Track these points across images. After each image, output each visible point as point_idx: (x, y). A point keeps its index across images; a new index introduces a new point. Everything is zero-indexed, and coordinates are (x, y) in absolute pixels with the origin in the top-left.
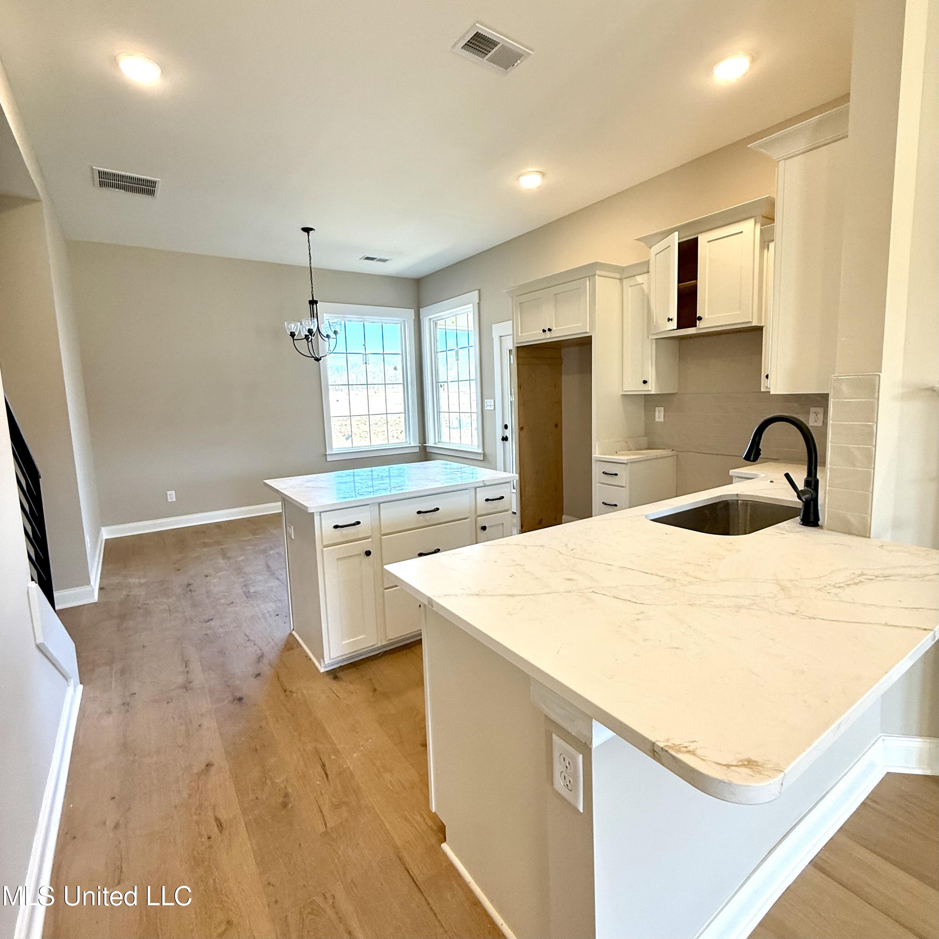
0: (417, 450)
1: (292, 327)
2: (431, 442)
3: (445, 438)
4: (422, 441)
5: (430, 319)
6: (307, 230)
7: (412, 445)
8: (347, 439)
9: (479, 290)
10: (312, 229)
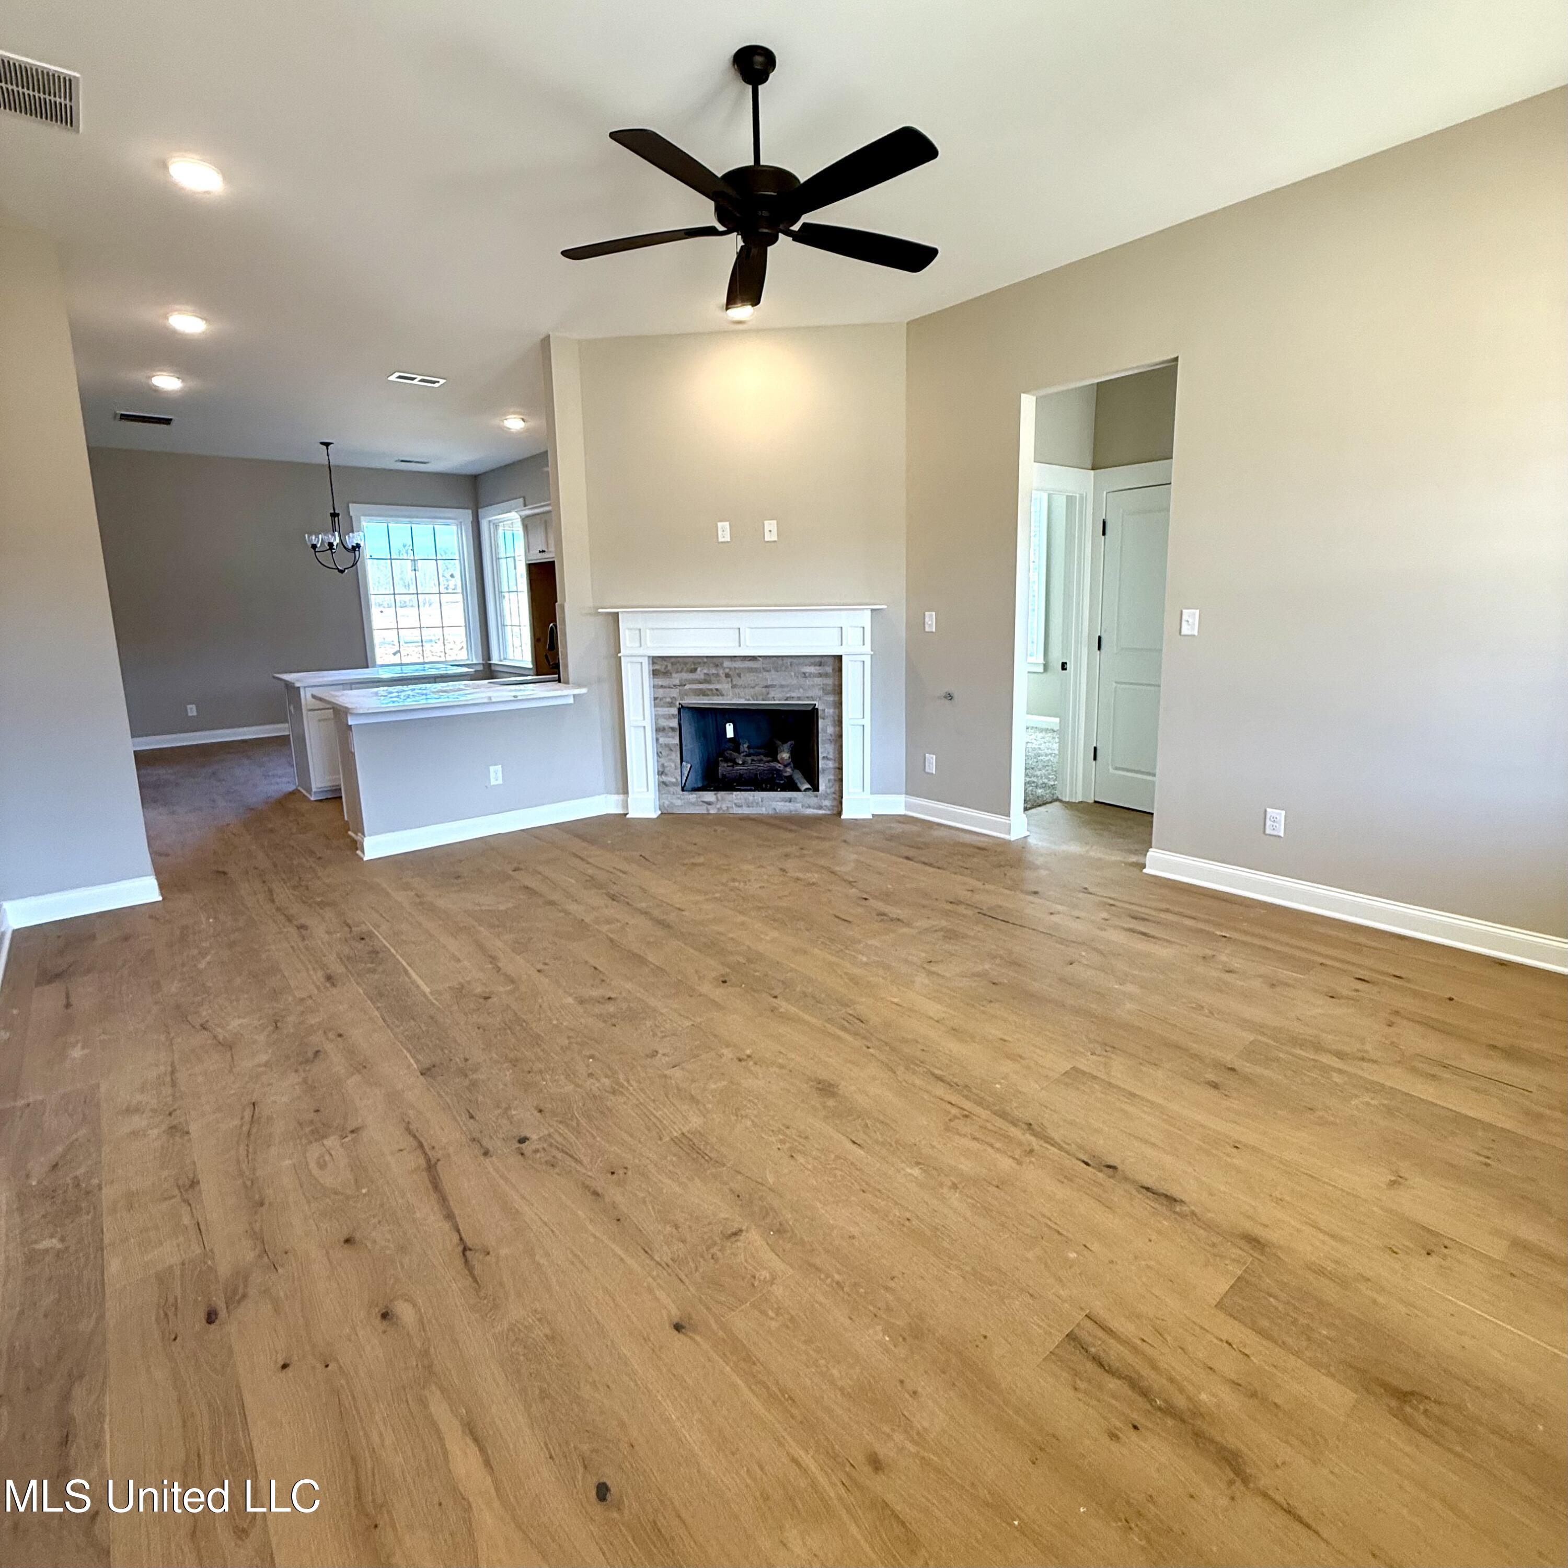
0: (480, 668)
1: (314, 539)
2: (495, 660)
3: (510, 656)
4: (486, 657)
5: (490, 521)
6: (327, 445)
7: (475, 662)
8: (394, 654)
9: (524, 498)
10: (330, 444)
